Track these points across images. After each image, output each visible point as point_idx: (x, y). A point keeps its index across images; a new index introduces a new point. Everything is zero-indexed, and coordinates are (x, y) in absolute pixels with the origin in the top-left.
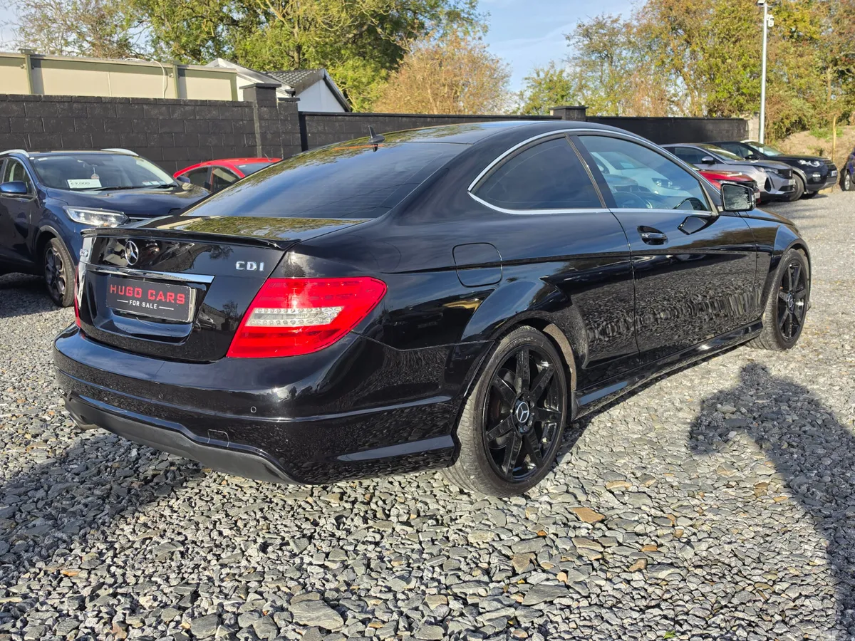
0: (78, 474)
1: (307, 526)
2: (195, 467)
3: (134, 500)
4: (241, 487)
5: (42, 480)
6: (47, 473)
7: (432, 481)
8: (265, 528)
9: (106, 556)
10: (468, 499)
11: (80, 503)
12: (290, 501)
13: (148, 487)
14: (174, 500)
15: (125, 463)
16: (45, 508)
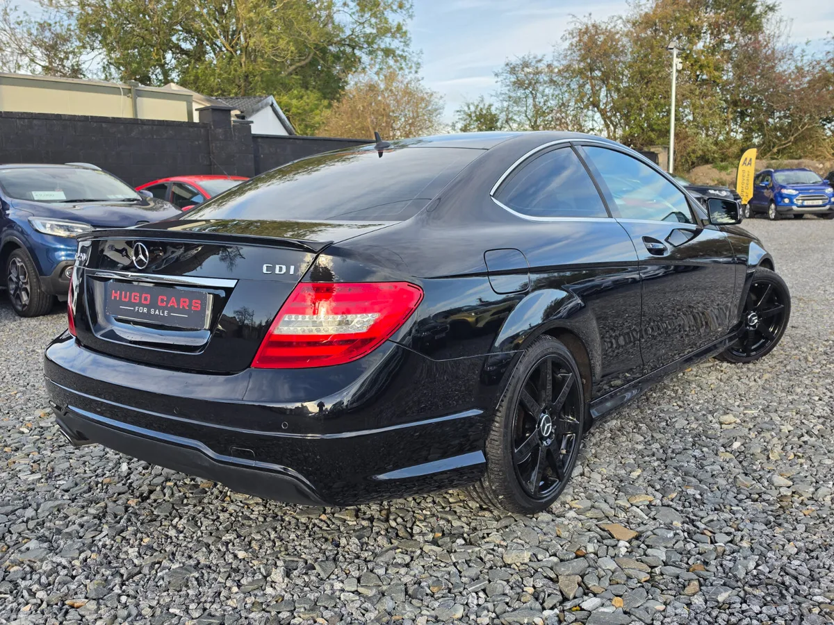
0: (67, 491)
1: (328, 547)
2: (193, 482)
3: (133, 519)
4: (247, 504)
5: (29, 498)
6: (33, 489)
7: (447, 496)
8: (282, 549)
9: (112, 584)
10: (491, 515)
11: (74, 523)
12: (303, 520)
13: (145, 504)
14: (177, 519)
15: (117, 478)
16: (37, 529)
